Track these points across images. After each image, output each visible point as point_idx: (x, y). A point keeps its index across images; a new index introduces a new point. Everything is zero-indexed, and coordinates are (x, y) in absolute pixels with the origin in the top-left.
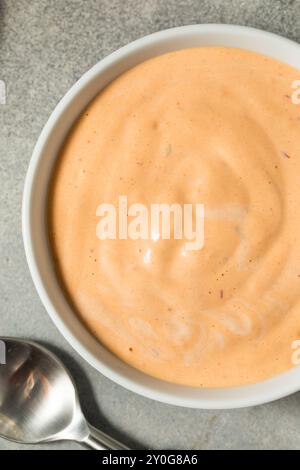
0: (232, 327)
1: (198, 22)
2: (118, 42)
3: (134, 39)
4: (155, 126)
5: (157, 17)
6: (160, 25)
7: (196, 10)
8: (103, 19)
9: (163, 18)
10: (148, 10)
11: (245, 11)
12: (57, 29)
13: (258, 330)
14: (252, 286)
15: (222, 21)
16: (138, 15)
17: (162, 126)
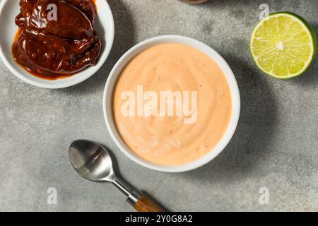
0: (173, 144)
4: (155, 69)
6: (160, 34)
10: (157, 29)
13: (182, 146)
16: (153, 30)
17: (157, 69)
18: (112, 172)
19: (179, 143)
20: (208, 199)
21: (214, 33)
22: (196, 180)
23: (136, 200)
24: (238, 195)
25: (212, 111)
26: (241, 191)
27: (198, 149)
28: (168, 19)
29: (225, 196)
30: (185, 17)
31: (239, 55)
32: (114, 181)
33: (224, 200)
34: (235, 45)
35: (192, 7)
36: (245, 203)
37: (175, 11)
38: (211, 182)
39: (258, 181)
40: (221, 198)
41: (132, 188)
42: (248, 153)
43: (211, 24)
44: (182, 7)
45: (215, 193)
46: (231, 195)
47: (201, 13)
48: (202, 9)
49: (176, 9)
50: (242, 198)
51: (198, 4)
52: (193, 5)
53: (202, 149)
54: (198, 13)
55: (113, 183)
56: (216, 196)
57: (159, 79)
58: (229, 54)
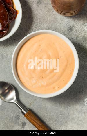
1: (54, 30)
2: (39, 30)
3: (42, 30)
4: (40, 46)
5: (47, 27)
6: (47, 29)
7: (54, 28)
8: (38, 25)
9: (48, 28)
10: (46, 26)
11: (62, 31)
12: (29, 24)
13: (47, 85)
14: (48, 77)
15: (58, 32)
16: (44, 26)
17: (41, 46)
18: (15, 98)
19: (46, 83)
20: (57, 112)
21: (73, 32)
22: (52, 102)
23: (25, 113)
24: (72, 112)
25: (64, 70)
26: (73, 111)
27: (54, 88)
28: (52, 22)
29: (65, 112)
30: (60, 22)
31: (84, 45)
32: (16, 103)
33: (64, 113)
34: (83, 39)
35: (65, 18)
36: (74, 117)
37: (56, 18)
38: (59, 104)
39: (82, 107)
40: (63, 113)
41: (24, 107)
42: (80, 93)
43: (73, 27)
44: (60, 17)
45: (60, 110)
46: (68, 112)
47: (68, 21)
48: (70, 19)
49: (57, 17)
50: (73, 114)
51: (68, 17)
52: (65, 17)
53: (56, 88)
54: (67, 21)
55: (15, 103)
56: (60, 111)
57: (41, 51)
58: (79, 43)
